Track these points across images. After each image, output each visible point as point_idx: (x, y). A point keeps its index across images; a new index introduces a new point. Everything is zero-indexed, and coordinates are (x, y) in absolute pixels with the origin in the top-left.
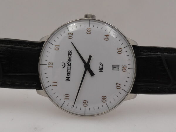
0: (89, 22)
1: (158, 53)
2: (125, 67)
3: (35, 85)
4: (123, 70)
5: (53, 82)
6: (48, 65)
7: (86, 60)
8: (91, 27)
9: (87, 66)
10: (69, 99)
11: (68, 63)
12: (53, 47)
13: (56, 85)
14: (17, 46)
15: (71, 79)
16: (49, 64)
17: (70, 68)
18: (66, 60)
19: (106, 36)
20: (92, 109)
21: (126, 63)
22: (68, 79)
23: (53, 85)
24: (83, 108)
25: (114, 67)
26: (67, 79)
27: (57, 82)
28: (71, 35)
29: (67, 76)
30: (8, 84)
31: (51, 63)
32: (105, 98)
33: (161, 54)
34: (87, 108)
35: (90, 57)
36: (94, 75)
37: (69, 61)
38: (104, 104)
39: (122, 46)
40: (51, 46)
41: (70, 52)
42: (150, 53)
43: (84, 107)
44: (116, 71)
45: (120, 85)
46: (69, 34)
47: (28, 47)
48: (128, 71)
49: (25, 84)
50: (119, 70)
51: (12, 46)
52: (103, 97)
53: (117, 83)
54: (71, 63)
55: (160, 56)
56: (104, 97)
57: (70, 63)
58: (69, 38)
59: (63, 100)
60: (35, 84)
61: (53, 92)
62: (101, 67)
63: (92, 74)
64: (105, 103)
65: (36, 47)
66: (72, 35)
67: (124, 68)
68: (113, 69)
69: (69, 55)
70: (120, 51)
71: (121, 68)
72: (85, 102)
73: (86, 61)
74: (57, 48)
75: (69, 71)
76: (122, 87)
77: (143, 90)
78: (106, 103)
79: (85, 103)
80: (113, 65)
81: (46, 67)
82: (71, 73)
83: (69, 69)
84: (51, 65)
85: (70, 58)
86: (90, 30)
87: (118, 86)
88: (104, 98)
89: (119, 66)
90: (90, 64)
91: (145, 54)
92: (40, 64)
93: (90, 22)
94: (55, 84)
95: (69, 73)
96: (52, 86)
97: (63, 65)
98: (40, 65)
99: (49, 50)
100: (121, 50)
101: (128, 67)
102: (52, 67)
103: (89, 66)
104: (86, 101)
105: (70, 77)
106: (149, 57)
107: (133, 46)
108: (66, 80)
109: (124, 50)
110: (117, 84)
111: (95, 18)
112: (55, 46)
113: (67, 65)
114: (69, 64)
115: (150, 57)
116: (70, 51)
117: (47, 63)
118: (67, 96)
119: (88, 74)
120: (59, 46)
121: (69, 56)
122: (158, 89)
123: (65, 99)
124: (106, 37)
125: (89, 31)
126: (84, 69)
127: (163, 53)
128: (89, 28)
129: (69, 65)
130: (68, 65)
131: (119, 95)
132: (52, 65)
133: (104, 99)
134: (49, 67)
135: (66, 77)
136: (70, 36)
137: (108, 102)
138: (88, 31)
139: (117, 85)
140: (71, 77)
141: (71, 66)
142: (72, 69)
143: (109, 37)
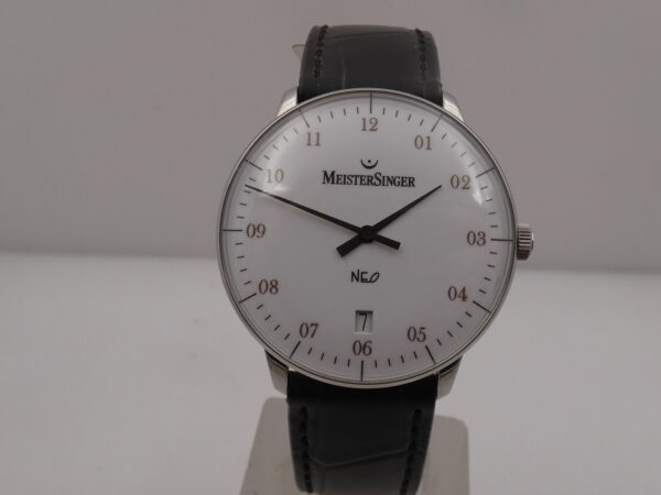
2: (367, 349)
4: (357, 345)
5: (318, 134)
6: (368, 116)
7: (385, 233)
9: (367, 235)
11: (378, 175)
12: (425, 131)
13: (309, 144)
15: (329, 185)
16: (373, 121)
17: (361, 184)
18: (386, 169)
19: (464, 290)
20: (240, 251)
21: (380, 355)
22: (330, 177)
23: (309, 134)
24: (243, 225)
25: (366, 314)
26: (329, 174)
27: (318, 144)
28: (462, 183)
29: (338, 176)
31: (377, 126)
32: (274, 290)
35: (395, 245)
36: (343, 257)
37: (381, 178)
38: (254, 288)
39: (431, 342)
41: (411, 182)
43: (244, 228)
44: (354, 322)
45: (312, 336)
46: (466, 179)
50: (357, 331)
52: (274, 283)
53: (317, 325)
54: (375, 184)
56: (275, 287)
57: (377, 182)
58: (455, 179)
59: (265, 165)
62: (365, 276)
63: (344, 250)
64: (257, 291)
66: (464, 188)
69: (401, 180)
70: (416, 334)
71: (364, 336)
72: (261, 229)
74: (423, 143)
75: (353, 179)
76: (307, 342)
78: (259, 294)
79: (256, 229)
80: (371, 313)
82: (346, 186)
83: (359, 180)
84: (369, 126)
85: (392, 181)
86: (481, 242)
87: (308, 329)
88: (273, 287)
89: (370, 331)
90: (375, 242)
95: (346, 180)
96: (308, 130)
97: (369, 161)
98: (368, 94)
100: (421, 337)
102: (364, 130)
103: (369, 241)
104: (264, 232)
105: (333, 183)
108: (325, 173)
109: (419, 347)
110: (314, 328)
112: (428, 138)
113: (371, 172)
114: (374, 180)
116: (415, 183)
118: (277, 176)
119: (347, 236)
120: (429, 148)
121: (397, 180)
124: (459, 290)
126: (360, 223)
128: (487, 239)
129: (370, 181)
131: (282, 332)
132: (372, 130)
133: (270, 287)
134: (364, 120)
135: (333, 173)
137: (260, 299)
138: (477, 238)
139: (312, 325)
140: (335, 186)
141: (366, 187)
142: (359, 187)
143: (458, 300)
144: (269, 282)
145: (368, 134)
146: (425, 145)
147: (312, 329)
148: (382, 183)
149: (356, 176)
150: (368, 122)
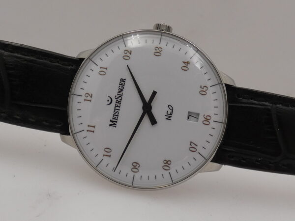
0: (160, 37)
1: (267, 103)
2: (208, 118)
3: (60, 126)
4: (205, 122)
5: (89, 126)
6: (84, 97)
8: (163, 45)
9: (147, 108)
10: (110, 156)
11: (116, 97)
12: (97, 69)
13: (93, 132)
14: (40, 59)
15: (118, 124)
16: (87, 95)
17: (119, 107)
18: (114, 93)
19: (184, 62)
20: (145, 177)
21: (211, 112)
22: (113, 123)
23: (88, 131)
24: (131, 174)
25: (190, 115)
26: (111, 123)
27: (94, 127)
28: (128, 53)
29: (113, 119)
30: (16, 119)
31: (90, 94)
32: (169, 163)
33: (271, 105)
34: (137, 176)
35: (154, 93)
36: (157, 123)
37: (118, 96)
38: (166, 173)
39: (209, 84)
40: (93, 66)
41: (123, 80)
42: (253, 101)
43: (133, 173)
44: (192, 122)
45: (197, 146)
46: (126, 52)
47: (57, 64)
48: (213, 124)
49: (44, 123)
50: (197, 121)
51: (32, 58)
52: (165, 162)
53: (191, 142)
55: (270, 108)
56: (167, 162)
57: (120, 98)
58: (125, 57)
59: (100, 157)
60: (61, 124)
61: (86, 141)
62: (169, 113)
63: (153, 122)
64: (168, 172)
65: (69, 66)
66: (130, 54)
67: (207, 120)
68: (189, 118)
69: (121, 86)
70: (203, 91)
71: (201, 118)
72: (135, 164)
73: (147, 98)
74: (103, 72)
75: (116, 111)
76: (199, 149)
77: (232, 159)
78: (170, 171)
79: (135, 167)
80: (189, 112)
81: (81, 99)
82: (119, 115)
83: (117, 108)
84: (89, 98)
85: (121, 90)
86: (160, 49)
87: (193, 147)
88: (167, 163)
89: (198, 114)
90: (152, 104)
91: (245, 101)
92: (72, 93)
93: (163, 37)
94: (92, 129)
96: (85, 131)
97: (108, 101)
98: (72, 96)
99: (90, 73)
100: (205, 88)
101: (214, 118)
102: (90, 101)
103: (151, 108)
104: (137, 163)
105: (116, 122)
106: (250, 107)
107: (226, 85)
108: (110, 125)
109: (211, 90)
110: (192, 144)
111: (171, 32)
112: (101, 68)
113: (114, 101)
114: (119, 100)
115: (252, 107)
117: (82, 93)
118: (108, 152)
119: (146, 119)
120: (106, 69)
121: (120, 88)
122: (258, 161)
123: (104, 155)
124: (184, 65)
125: (159, 51)
126: (141, 112)
127: (275, 104)
128: (159, 46)
129: (119, 102)
131: (192, 161)
132: (91, 97)
133: (167, 164)
134: (85, 100)
135: (111, 121)
136: (126, 55)
137: (172, 171)
138: (157, 51)
139: (191, 145)
140: (118, 121)
141: (121, 104)
142: (121, 108)
143: (189, 66)
144: (164, 165)
145: (93, 99)
146: (104, 70)
147: (193, 145)
148: (121, 96)
149: (115, 109)
150: (87, 99)
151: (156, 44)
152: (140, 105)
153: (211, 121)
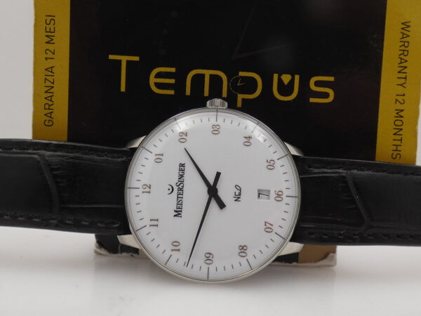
0: (215, 113)
1: (341, 171)
2: (280, 193)
3: (117, 225)
4: (277, 199)
5: (151, 220)
6: (141, 190)
7: (211, 181)
8: (220, 122)
9: (213, 191)
10: (179, 250)
11: (177, 185)
12: (152, 157)
13: (157, 226)
14: (86, 154)
15: (183, 213)
16: (144, 187)
17: (182, 195)
18: (174, 180)
19: (245, 137)
20: (221, 269)
21: (283, 186)
22: (178, 213)
23: (150, 226)
24: (205, 268)
25: (260, 193)
26: (176, 213)
27: (157, 220)
28: (183, 136)
29: (177, 208)
30: (69, 224)
31: (148, 185)
32: (245, 248)
33: (345, 171)
34: (212, 268)
35: (218, 175)
36: (225, 206)
37: (179, 183)
38: (244, 261)
39: (275, 157)
40: (147, 155)
41: (182, 165)
42: (325, 170)
43: (208, 266)
44: (263, 200)
45: (272, 225)
46: (181, 134)
47: (105, 158)
48: (286, 200)
49: (99, 224)
50: (269, 199)
51: (77, 155)
52: (241, 248)
53: (265, 222)
55: (344, 174)
56: (243, 247)
57: (182, 185)
58: (181, 140)
59: (168, 253)
60: (117, 223)
61: (150, 237)
62: (237, 193)
63: (222, 205)
64: (245, 258)
65: (119, 157)
66: (186, 135)
67: (279, 195)
68: (259, 196)
69: (181, 171)
70: (271, 165)
71: (273, 195)
72: (208, 255)
74: (159, 159)
75: (179, 199)
77: (313, 236)
78: (247, 257)
79: (208, 259)
80: (259, 190)
82: (184, 203)
83: (180, 196)
84: (147, 190)
85: (181, 176)
86: (218, 127)
87: (268, 228)
88: (243, 249)
89: (269, 191)
90: (217, 187)
91: (316, 170)
92: (128, 186)
93: (219, 113)
94: (155, 223)
95: (180, 204)
96: (148, 226)
97: (169, 189)
98: (128, 190)
99: (144, 162)
100: (272, 162)
101: (286, 193)
102: (149, 192)
103: (216, 190)
104: (210, 254)
105: (181, 211)
106: (323, 177)
108: (175, 216)
109: (278, 163)
110: (267, 224)
112: (156, 155)
113: (176, 189)
114: (180, 187)
115: (326, 177)
117: (139, 185)
118: (176, 245)
119: (214, 204)
120: (162, 155)
121: (181, 173)
122: (341, 235)
123: (172, 250)
124: (246, 140)
125: (216, 129)
126: (206, 196)
127: (350, 170)
128: (216, 123)
129: (181, 189)
130: (179, 189)
131: (270, 244)
132: (150, 188)
133: (243, 251)
134: (143, 192)
135: (176, 211)
137: (250, 257)
140: (183, 210)
141: (184, 192)
142: (185, 196)
143: (251, 141)
144: (239, 251)
145: (152, 190)
146: (160, 157)
147: (268, 226)
148: (182, 182)
149: (178, 198)
150: (145, 190)
151: (213, 121)
152: (204, 189)
153: (284, 196)
